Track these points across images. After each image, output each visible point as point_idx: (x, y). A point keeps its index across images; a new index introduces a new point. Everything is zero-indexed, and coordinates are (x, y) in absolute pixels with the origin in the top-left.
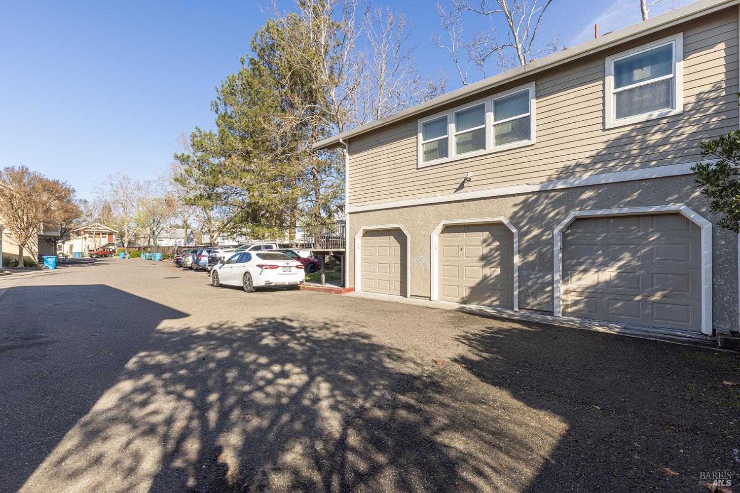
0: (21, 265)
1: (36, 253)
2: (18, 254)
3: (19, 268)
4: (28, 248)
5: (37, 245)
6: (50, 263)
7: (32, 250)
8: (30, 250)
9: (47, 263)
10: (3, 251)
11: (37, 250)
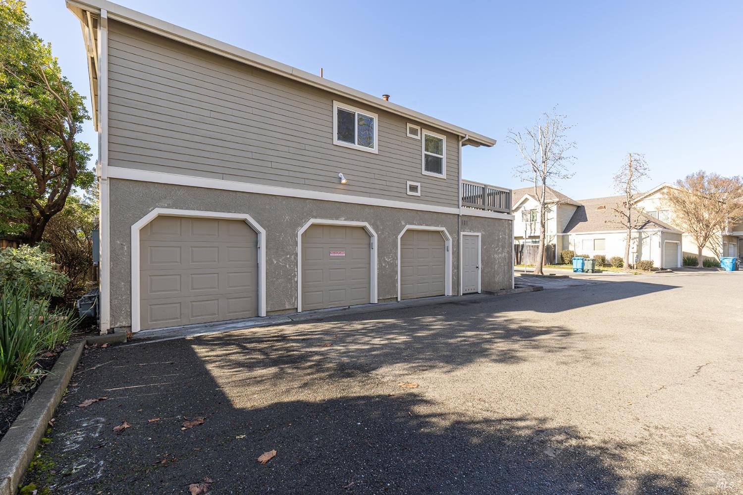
0: (700, 265)
1: (721, 254)
2: (698, 253)
3: (698, 268)
4: (713, 249)
5: (721, 246)
6: (726, 265)
7: (717, 251)
8: (715, 251)
9: (723, 264)
10: (683, 250)
11: (722, 251)
